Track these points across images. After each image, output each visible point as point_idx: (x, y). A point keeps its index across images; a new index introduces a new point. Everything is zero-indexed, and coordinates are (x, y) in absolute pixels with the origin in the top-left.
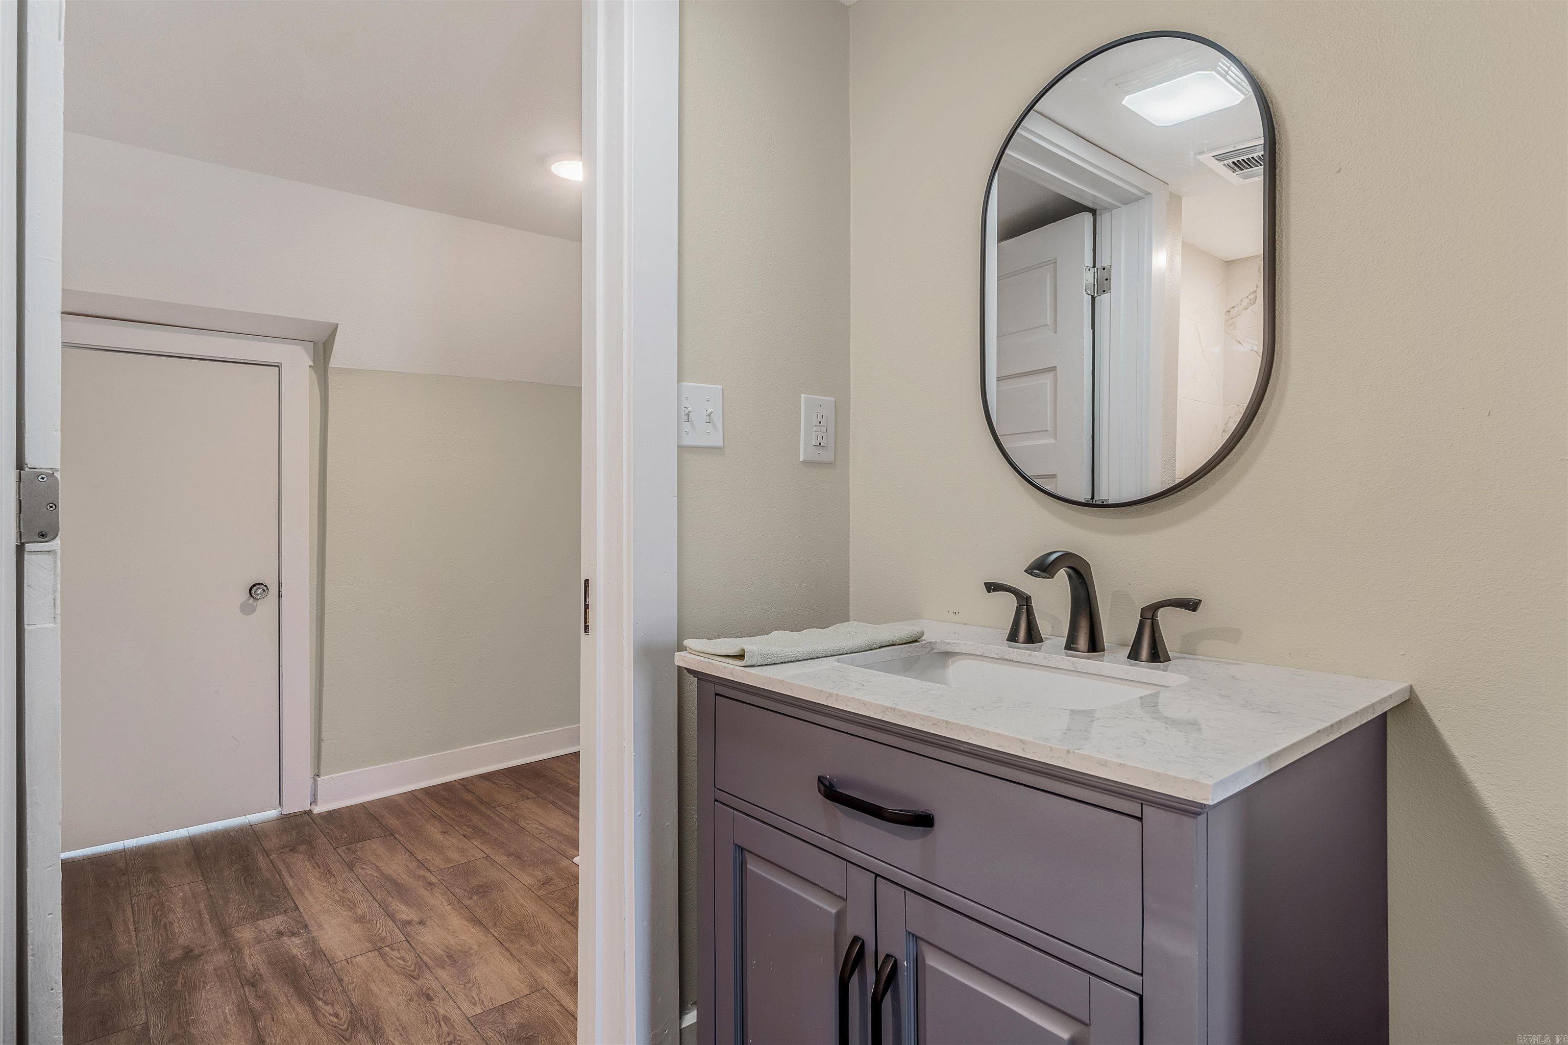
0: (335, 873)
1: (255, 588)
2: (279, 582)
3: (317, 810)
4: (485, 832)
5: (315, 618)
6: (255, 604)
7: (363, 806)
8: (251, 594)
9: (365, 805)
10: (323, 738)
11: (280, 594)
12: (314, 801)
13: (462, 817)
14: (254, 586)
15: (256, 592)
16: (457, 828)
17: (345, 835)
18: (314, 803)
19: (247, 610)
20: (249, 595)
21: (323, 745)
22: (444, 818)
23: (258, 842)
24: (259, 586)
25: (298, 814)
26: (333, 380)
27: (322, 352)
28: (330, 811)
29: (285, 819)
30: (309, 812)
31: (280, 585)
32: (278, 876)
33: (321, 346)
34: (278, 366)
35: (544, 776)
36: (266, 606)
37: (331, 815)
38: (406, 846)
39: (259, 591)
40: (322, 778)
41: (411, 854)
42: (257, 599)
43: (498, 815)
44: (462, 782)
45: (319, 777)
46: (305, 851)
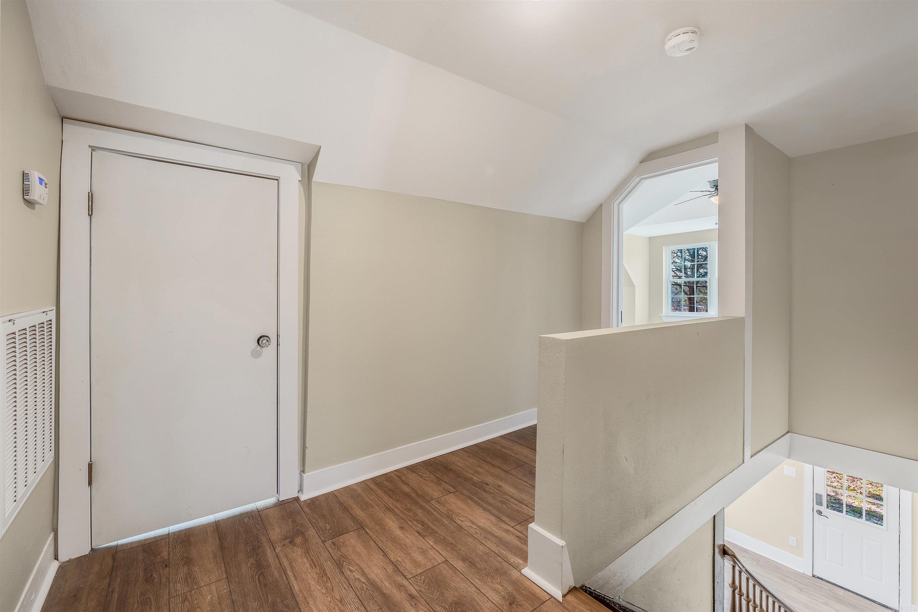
0: (329, 576)
1: (261, 339)
2: (278, 335)
3: (304, 497)
4: (433, 530)
5: (301, 360)
6: (261, 350)
7: (332, 494)
8: (259, 344)
9: (335, 493)
10: (307, 446)
11: (278, 343)
12: (301, 490)
13: (409, 510)
14: (261, 337)
15: (262, 342)
16: (409, 522)
17: (328, 527)
18: (300, 492)
19: (256, 355)
20: (257, 344)
21: (307, 451)
22: (396, 510)
23: (265, 531)
24: (265, 338)
25: (290, 500)
26: (314, 189)
27: (307, 172)
28: (312, 498)
29: (281, 505)
30: (297, 499)
31: (278, 337)
32: (284, 576)
33: (306, 167)
34: (277, 180)
35: (451, 470)
36: (269, 352)
37: (313, 502)
38: (376, 542)
39: (264, 342)
40: (306, 474)
41: (385, 555)
42: (263, 347)
43: (435, 511)
44: (396, 473)
45: (304, 473)
46: (301, 544)
